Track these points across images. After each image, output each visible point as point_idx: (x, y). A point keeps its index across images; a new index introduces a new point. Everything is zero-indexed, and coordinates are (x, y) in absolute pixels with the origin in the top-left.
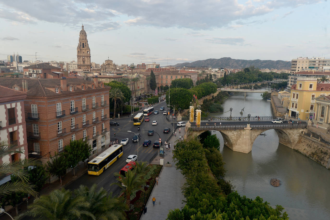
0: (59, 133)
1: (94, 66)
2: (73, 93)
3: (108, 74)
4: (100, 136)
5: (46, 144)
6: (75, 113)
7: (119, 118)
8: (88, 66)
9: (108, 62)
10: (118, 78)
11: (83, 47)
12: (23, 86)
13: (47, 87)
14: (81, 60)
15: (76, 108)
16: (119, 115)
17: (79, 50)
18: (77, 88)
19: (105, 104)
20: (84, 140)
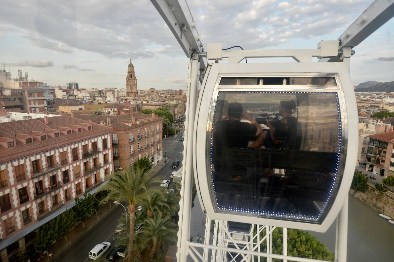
0: (131, 153)
1: (140, 93)
2: (140, 125)
3: (154, 102)
4: (156, 154)
5: (123, 162)
6: (141, 139)
7: (165, 138)
8: (135, 93)
9: (151, 90)
10: (162, 105)
11: (131, 77)
12: (107, 122)
13: (123, 122)
14: (130, 89)
15: (141, 136)
16: (165, 136)
17: (128, 80)
18: (142, 121)
19: (159, 131)
20: (146, 157)
